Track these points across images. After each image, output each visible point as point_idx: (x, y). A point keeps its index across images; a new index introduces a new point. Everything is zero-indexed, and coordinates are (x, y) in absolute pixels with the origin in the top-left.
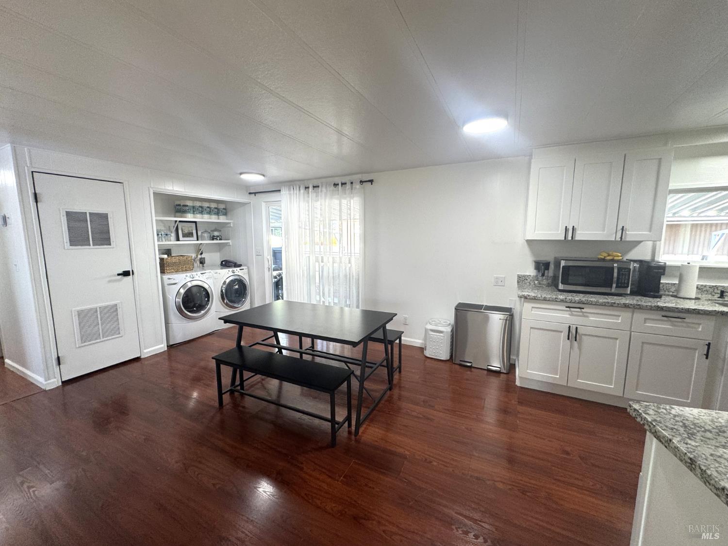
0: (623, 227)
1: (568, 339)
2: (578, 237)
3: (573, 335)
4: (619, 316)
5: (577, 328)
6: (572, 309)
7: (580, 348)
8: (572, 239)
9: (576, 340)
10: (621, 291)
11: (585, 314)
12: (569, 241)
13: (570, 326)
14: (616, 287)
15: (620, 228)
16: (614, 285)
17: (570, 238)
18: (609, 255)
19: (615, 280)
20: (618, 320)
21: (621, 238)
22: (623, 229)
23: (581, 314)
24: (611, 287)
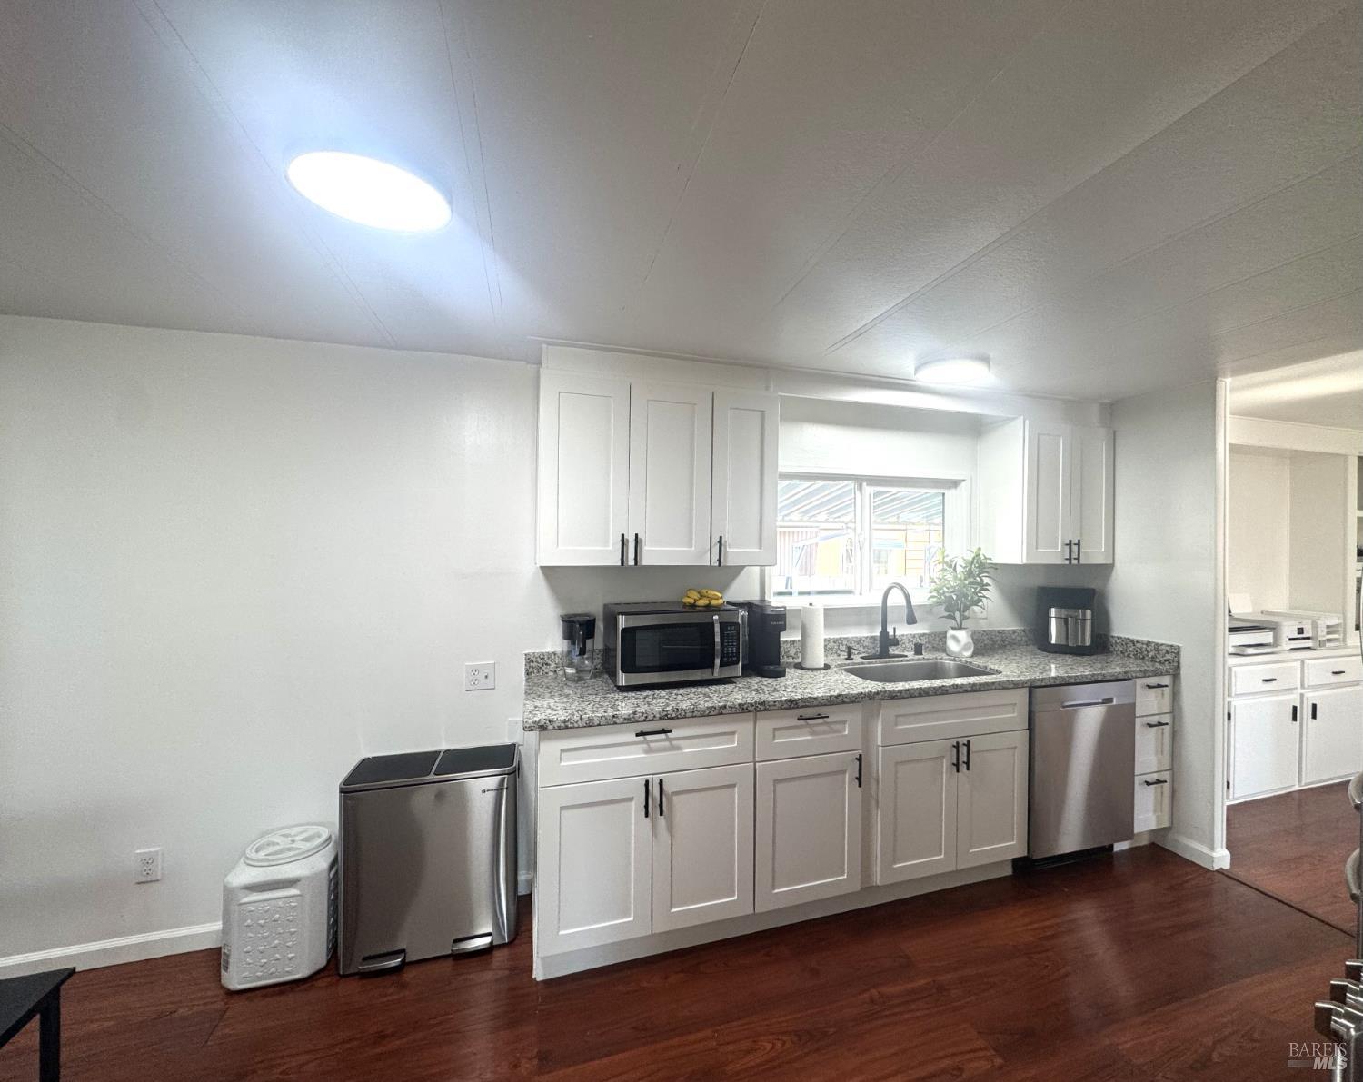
0: (721, 538)
1: (647, 815)
2: (646, 560)
3: (656, 800)
4: (733, 733)
5: (661, 781)
6: (649, 737)
7: (670, 828)
8: (636, 563)
9: (661, 814)
10: (727, 672)
11: (675, 743)
12: (630, 568)
13: (647, 782)
14: (721, 665)
15: (716, 539)
16: (717, 661)
17: (632, 563)
18: (702, 596)
19: (718, 647)
20: (733, 742)
21: (720, 560)
22: (720, 542)
23: (667, 744)
24: (712, 666)
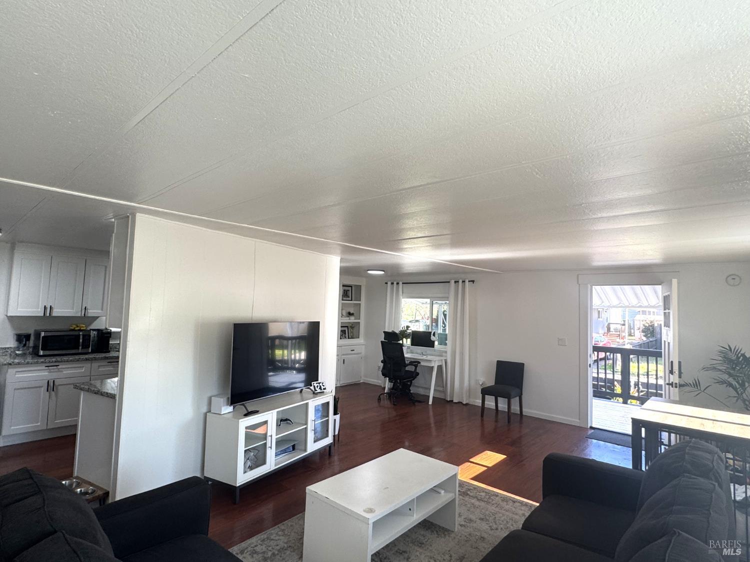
0: (86, 307)
1: (48, 391)
2: (54, 314)
3: (51, 387)
4: (83, 367)
5: (54, 381)
6: (50, 368)
7: (56, 395)
8: (50, 315)
9: (53, 390)
10: (84, 351)
11: (60, 370)
12: (48, 316)
13: (48, 381)
14: (82, 348)
15: (84, 308)
16: (80, 347)
17: (48, 315)
18: (77, 327)
19: (81, 344)
20: (82, 369)
21: (85, 314)
22: (85, 308)
23: (56, 370)
24: (79, 349)
